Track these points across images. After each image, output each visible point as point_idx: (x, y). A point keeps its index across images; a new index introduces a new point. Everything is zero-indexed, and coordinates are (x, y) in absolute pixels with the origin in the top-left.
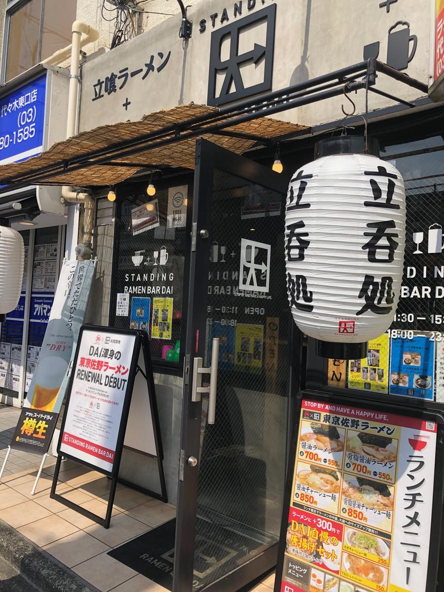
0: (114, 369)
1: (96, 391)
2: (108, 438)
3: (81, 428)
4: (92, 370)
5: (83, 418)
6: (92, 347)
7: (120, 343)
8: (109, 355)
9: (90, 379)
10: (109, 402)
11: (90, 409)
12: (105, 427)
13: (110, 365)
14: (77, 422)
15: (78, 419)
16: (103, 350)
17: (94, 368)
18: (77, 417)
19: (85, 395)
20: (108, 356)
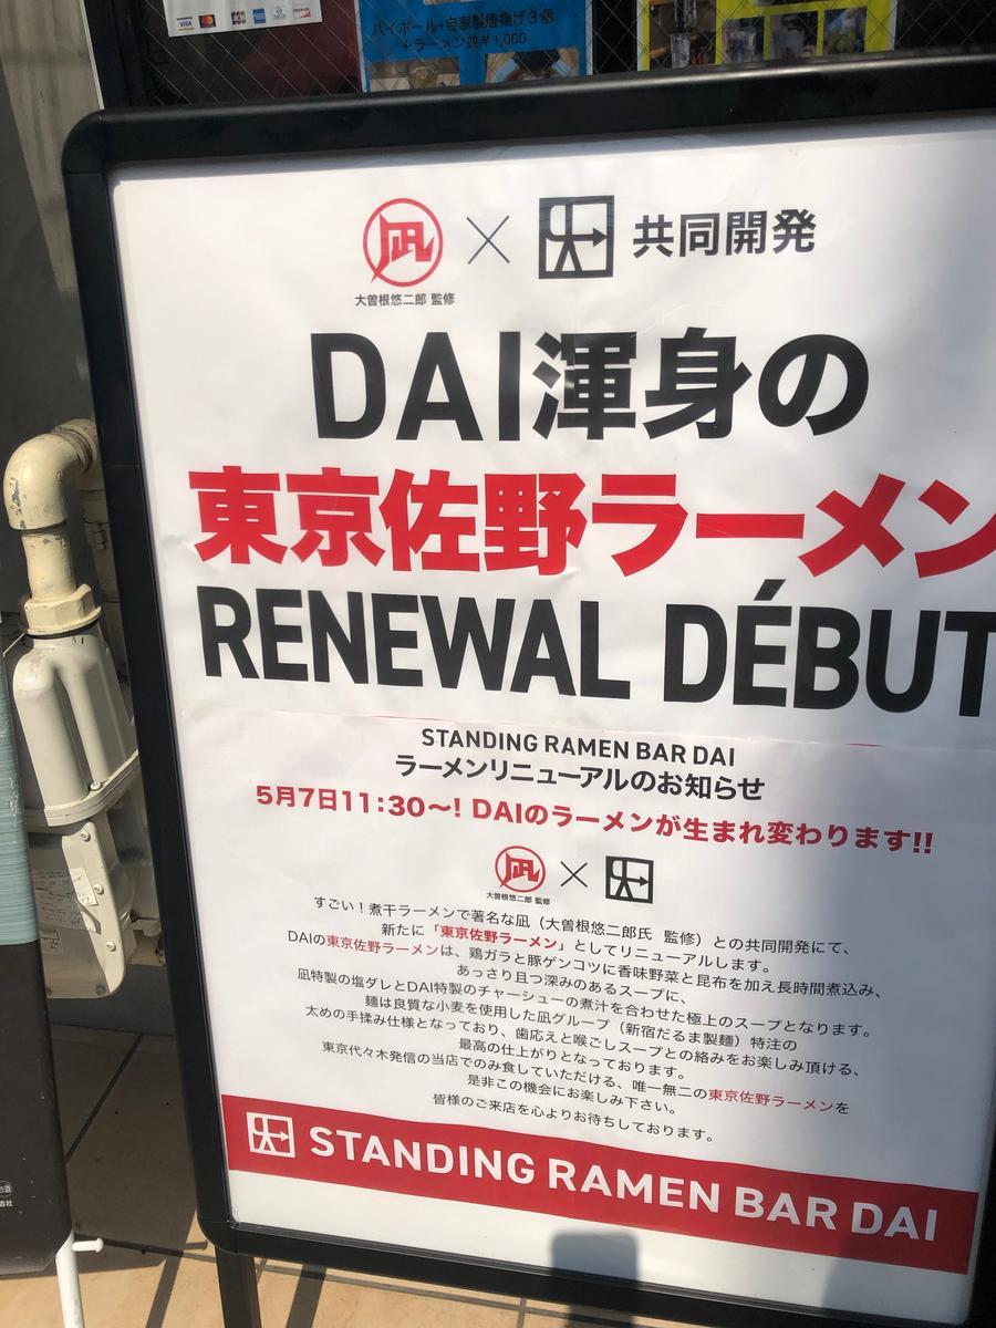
0: (788, 526)
1: (541, 759)
2: (842, 1107)
3: (453, 1060)
4: (418, 581)
5: (440, 987)
6: (324, 346)
7: (821, 235)
8: (653, 399)
9: (420, 657)
10: (779, 832)
11: (501, 907)
12: (781, 1034)
13: (697, 497)
14: (367, 1018)
15: (372, 1001)
16: (531, 356)
17: (451, 559)
18: (358, 982)
19: (401, 806)
20: (647, 413)
